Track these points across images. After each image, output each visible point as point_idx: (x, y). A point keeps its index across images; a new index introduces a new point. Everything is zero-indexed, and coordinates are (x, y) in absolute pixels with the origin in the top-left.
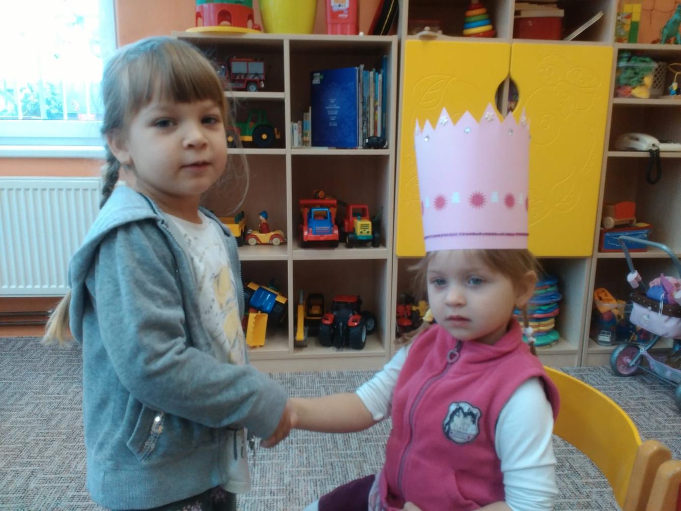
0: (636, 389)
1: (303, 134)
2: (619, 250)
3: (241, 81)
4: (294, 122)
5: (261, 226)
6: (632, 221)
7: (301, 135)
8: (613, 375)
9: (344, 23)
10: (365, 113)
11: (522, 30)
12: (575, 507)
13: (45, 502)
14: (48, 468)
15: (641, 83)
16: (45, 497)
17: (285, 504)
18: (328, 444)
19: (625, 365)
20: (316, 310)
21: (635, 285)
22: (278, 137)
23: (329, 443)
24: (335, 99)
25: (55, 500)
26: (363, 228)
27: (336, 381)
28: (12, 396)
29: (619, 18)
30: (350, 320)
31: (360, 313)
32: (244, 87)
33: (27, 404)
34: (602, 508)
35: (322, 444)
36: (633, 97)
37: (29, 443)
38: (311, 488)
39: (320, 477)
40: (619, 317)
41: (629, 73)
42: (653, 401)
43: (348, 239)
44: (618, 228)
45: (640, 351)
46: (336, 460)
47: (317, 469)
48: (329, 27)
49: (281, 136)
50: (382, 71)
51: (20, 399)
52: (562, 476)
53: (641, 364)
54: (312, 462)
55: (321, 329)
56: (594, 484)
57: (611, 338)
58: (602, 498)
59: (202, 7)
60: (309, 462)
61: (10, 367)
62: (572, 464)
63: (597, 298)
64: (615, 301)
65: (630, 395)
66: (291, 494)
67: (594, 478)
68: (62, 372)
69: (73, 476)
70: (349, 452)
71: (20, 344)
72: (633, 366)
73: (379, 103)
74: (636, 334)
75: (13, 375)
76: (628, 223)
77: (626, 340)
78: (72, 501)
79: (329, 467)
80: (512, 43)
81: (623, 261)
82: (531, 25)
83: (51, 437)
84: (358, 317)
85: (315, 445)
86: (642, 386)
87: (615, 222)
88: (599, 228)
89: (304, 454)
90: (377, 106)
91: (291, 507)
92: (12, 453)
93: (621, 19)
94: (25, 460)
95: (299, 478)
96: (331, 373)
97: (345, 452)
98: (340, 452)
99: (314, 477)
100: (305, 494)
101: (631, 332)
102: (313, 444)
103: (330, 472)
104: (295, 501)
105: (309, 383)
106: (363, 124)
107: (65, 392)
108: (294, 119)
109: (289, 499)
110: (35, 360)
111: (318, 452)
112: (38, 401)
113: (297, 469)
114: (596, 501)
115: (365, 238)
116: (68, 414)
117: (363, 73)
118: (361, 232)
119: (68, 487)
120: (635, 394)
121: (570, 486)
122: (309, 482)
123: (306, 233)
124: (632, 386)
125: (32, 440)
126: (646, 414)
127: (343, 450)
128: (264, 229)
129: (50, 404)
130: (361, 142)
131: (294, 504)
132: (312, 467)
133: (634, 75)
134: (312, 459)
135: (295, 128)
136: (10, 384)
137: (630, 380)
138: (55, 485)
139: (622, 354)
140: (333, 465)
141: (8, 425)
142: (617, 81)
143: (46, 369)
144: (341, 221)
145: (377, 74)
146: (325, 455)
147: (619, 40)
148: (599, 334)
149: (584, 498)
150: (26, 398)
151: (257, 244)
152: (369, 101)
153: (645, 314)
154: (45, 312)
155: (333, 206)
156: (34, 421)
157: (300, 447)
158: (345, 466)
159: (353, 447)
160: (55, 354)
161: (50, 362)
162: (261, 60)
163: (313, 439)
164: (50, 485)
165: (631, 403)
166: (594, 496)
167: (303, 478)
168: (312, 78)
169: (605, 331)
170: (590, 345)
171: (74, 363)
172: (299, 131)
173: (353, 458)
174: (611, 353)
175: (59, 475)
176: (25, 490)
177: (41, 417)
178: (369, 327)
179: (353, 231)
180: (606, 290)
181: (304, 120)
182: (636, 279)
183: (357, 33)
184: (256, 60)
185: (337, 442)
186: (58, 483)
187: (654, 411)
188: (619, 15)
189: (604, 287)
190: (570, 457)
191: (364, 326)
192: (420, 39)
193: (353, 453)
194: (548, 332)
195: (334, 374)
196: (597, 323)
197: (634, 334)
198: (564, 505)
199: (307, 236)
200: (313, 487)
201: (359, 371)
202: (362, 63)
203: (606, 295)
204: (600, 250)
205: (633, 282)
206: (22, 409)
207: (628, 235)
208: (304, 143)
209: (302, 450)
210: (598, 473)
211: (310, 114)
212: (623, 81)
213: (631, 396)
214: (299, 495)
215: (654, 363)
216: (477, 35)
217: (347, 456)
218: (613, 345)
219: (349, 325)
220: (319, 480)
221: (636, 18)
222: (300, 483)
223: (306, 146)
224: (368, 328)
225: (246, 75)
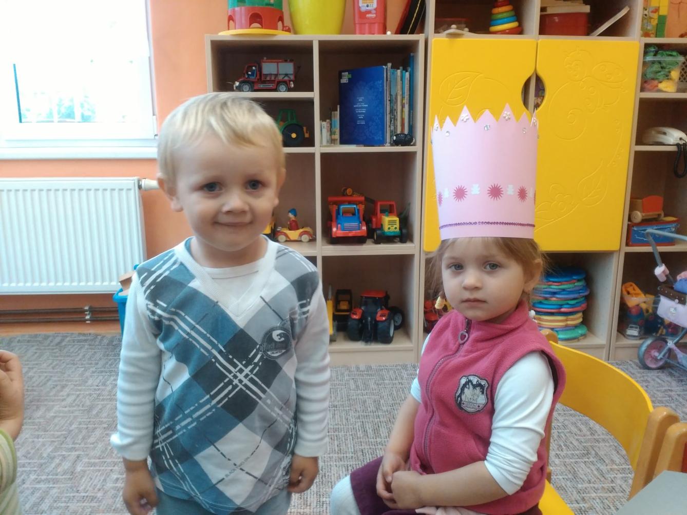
0: (664, 381)
1: (332, 133)
2: (647, 244)
3: (271, 82)
4: (323, 121)
5: (291, 224)
6: (659, 215)
7: (329, 133)
8: (640, 368)
9: (371, 23)
10: (393, 111)
11: (548, 26)
12: (599, 491)
13: (92, 484)
14: (92, 453)
15: (667, 77)
16: (91, 479)
17: (318, 487)
18: (358, 433)
19: (653, 358)
20: (344, 306)
21: (662, 279)
22: (307, 135)
23: (359, 431)
24: (363, 98)
25: (101, 482)
26: (390, 223)
27: (365, 374)
28: (54, 388)
29: (646, 12)
30: (379, 314)
31: (387, 308)
32: (275, 87)
33: (68, 395)
34: (626, 492)
35: (353, 432)
36: (660, 91)
37: (72, 430)
38: (343, 472)
39: (351, 463)
40: (647, 311)
41: (656, 67)
42: (680, 393)
43: (376, 235)
44: (646, 222)
45: (668, 344)
46: (366, 447)
47: (348, 455)
48: (357, 26)
49: (309, 135)
50: (409, 69)
51: (62, 391)
52: (587, 463)
53: (668, 358)
54: (343, 448)
55: (349, 323)
56: (619, 471)
57: (639, 332)
58: (626, 483)
59: (234, 11)
60: (341, 449)
61: (50, 361)
62: (597, 451)
63: (625, 293)
64: (643, 295)
65: (657, 387)
66: (324, 478)
67: (619, 465)
68: (99, 366)
69: (116, 460)
70: (379, 440)
71: (58, 340)
72: (661, 359)
73: (406, 101)
74: (664, 327)
75: (53, 368)
76: (655, 217)
77: (654, 334)
78: (116, 483)
79: (360, 454)
80: (538, 40)
81: (650, 255)
82: (557, 20)
83: (93, 426)
84: (387, 312)
85: (345, 433)
86: (669, 379)
87: (643, 216)
88: (626, 222)
89: (336, 442)
90: (404, 103)
91: (324, 489)
92: (57, 439)
93: (647, 13)
94: (71, 446)
95: (332, 463)
96: (360, 366)
97: (375, 440)
98: (370, 440)
99: (346, 463)
100: (337, 478)
101: (659, 326)
102: (344, 432)
103: (361, 458)
104: (328, 484)
105: (338, 375)
106: (391, 121)
107: (104, 384)
108: (323, 118)
109: (322, 482)
110: (73, 354)
111: (348, 439)
112: (78, 393)
113: (329, 455)
114: (620, 486)
115: (392, 234)
116: (108, 404)
117: (390, 71)
118: (389, 228)
119: (111, 470)
120: (662, 386)
121: (596, 472)
122: (340, 467)
123: (334, 229)
124: (660, 379)
125: (75, 428)
126: (673, 405)
127: (373, 438)
128: (293, 226)
129: (90, 395)
130: (388, 140)
131: (327, 487)
132: (344, 454)
133: (660, 69)
134: (343, 447)
135: (324, 127)
136: (51, 376)
137: (658, 373)
138: (100, 468)
139: (650, 347)
140: (364, 452)
141: (52, 414)
142: (644, 75)
143: (85, 362)
144: (369, 218)
145: (404, 71)
146: (356, 443)
147: (646, 34)
148: (627, 328)
149: (608, 483)
150: (67, 390)
151: (286, 241)
152: (396, 99)
153: (672, 307)
154: (82, 308)
155: (360, 202)
156: (76, 410)
157: (331, 435)
158: (375, 453)
159: (382, 435)
160: (91, 349)
161: (88, 356)
162: (291, 61)
163: (343, 428)
164: (95, 468)
165: (658, 395)
166: (619, 482)
167: (335, 463)
168: (340, 77)
169: (633, 326)
170: (617, 339)
171: (111, 358)
172: (328, 130)
173: (382, 445)
174: (639, 347)
175: (102, 460)
176: (73, 473)
177: (82, 407)
178: (397, 322)
179: (381, 227)
180: (634, 285)
181: (333, 119)
182: (664, 272)
183: (385, 33)
184: (286, 61)
185: (367, 431)
186: (103, 466)
187: (681, 403)
188: (646, 10)
189: (632, 282)
190: (596, 446)
191: (392, 322)
192: (447, 37)
193: (383, 442)
194: (576, 327)
195: (362, 367)
196: (625, 317)
197: (662, 327)
198: (589, 489)
199: (336, 232)
200: (344, 472)
201: (387, 364)
202: (390, 62)
203: (634, 289)
204: (627, 245)
205: (660, 275)
206: (63, 400)
207: (655, 229)
208: (332, 141)
209: (333, 438)
210: (623, 461)
211: (338, 112)
212: (649, 76)
213: (659, 389)
214: (331, 479)
215: (682, 356)
216: (503, 32)
217: (377, 443)
218: (640, 339)
219: (378, 319)
220: (350, 466)
221: (663, 11)
222: (332, 468)
223: (334, 144)
224: (395, 323)
225: (276, 75)
